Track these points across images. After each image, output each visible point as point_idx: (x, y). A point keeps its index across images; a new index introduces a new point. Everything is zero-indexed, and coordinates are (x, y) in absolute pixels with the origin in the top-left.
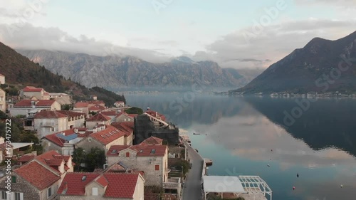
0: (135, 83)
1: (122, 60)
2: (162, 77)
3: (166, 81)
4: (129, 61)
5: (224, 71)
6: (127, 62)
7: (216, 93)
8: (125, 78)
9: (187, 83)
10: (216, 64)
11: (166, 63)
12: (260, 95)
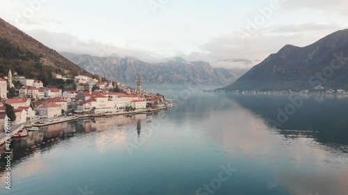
0: (133, 82)
1: (122, 60)
2: (158, 77)
3: (161, 80)
4: (128, 61)
5: (215, 70)
6: (126, 62)
7: (205, 91)
8: (124, 77)
9: (180, 82)
10: (208, 64)
11: (162, 63)
12: (237, 93)
